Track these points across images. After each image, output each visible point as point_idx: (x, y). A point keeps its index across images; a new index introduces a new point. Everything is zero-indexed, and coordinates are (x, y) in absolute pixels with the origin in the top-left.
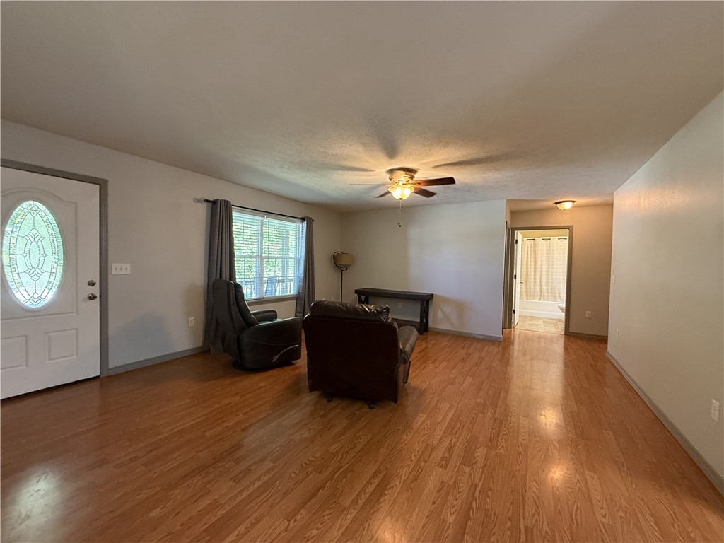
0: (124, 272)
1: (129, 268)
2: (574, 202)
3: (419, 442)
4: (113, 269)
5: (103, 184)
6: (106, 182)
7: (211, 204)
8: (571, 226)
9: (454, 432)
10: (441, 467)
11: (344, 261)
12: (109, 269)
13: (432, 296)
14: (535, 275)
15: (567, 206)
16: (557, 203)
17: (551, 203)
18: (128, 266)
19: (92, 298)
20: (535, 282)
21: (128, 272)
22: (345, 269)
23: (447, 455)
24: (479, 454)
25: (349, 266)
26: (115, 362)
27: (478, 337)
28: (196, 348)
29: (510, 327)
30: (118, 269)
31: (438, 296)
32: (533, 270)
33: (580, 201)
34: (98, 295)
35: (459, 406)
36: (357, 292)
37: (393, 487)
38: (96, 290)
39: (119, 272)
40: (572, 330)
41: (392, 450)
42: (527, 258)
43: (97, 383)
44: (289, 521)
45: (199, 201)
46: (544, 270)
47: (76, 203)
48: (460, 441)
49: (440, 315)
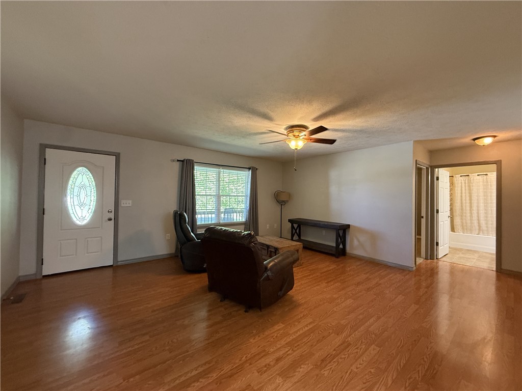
0: (128, 205)
1: (131, 204)
2: (495, 136)
3: (259, 347)
4: (122, 204)
5: (117, 156)
6: (119, 154)
7: (182, 162)
8: (498, 161)
9: (296, 345)
10: (258, 372)
11: (283, 198)
12: (120, 203)
13: (348, 226)
14: (471, 210)
15: (488, 141)
16: (474, 139)
17: (467, 140)
18: (130, 202)
19: (110, 220)
20: (471, 216)
21: (130, 205)
22: (284, 203)
23: (272, 364)
24: (301, 370)
25: (287, 201)
26: (122, 258)
27: (389, 264)
28: (171, 254)
29: (432, 258)
30: (125, 203)
31: (354, 226)
32: (468, 205)
33: (502, 135)
34: (113, 219)
35: (320, 323)
36: (290, 221)
37: (208, 377)
38: (112, 216)
39: (125, 205)
40: (505, 266)
41: (234, 347)
42: (462, 193)
43: (111, 269)
44: (124, 381)
45: (174, 161)
46: (482, 205)
47: (103, 167)
48: (294, 354)
49: (356, 243)
